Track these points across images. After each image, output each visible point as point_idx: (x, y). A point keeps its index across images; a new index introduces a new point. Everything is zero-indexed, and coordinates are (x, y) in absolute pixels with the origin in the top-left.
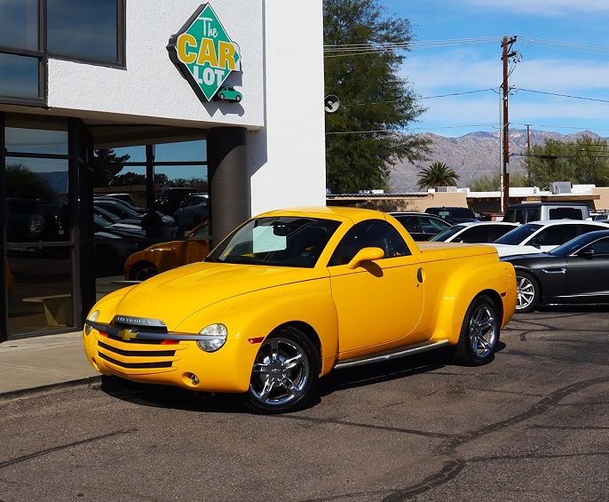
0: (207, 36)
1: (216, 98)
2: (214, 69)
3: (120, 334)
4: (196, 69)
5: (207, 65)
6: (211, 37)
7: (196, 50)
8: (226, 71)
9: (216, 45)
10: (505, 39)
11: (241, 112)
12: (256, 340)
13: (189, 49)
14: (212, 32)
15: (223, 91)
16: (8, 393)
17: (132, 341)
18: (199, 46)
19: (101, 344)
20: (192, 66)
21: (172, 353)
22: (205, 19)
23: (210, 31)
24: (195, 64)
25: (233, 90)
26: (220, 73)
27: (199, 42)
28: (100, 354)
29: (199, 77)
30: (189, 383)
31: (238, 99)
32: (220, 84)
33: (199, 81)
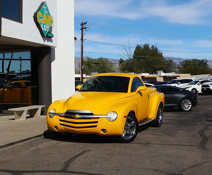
1: (47, 36)
2: (46, 25)
3: (73, 116)
4: (42, 25)
6: (46, 14)
7: (42, 18)
8: (50, 26)
9: (47, 17)
10: (82, 23)
11: (52, 41)
12: (125, 117)
13: (40, 18)
14: (46, 12)
15: (49, 34)
16: (22, 140)
17: (79, 118)
18: (43, 16)
19: (60, 120)
21: (97, 122)
22: (45, 7)
24: (42, 23)
25: (51, 33)
26: (48, 27)
27: (43, 15)
28: (61, 124)
30: (102, 133)
32: (48, 31)
33: (43, 29)
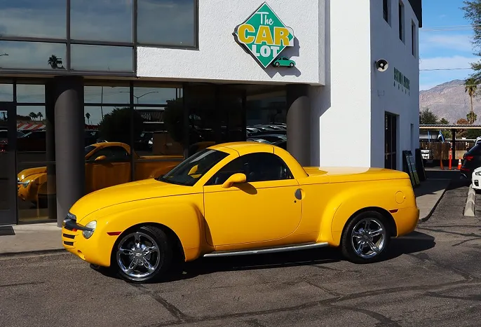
0: (263, 24)
2: (270, 46)
4: (254, 47)
5: (264, 44)
6: (267, 25)
7: (255, 34)
8: (281, 47)
9: (272, 30)
12: (112, 234)
13: (247, 34)
15: (278, 60)
18: (257, 31)
20: (250, 45)
21: (73, 237)
22: (262, 13)
23: (266, 21)
24: (253, 43)
25: (288, 60)
26: (275, 49)
27: (257, 29)
29: (257, 52)
31: (292, 65)
32: (275, 55)
33: (257, 55)
